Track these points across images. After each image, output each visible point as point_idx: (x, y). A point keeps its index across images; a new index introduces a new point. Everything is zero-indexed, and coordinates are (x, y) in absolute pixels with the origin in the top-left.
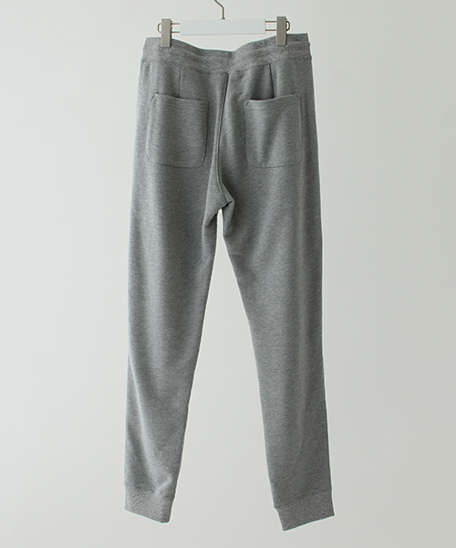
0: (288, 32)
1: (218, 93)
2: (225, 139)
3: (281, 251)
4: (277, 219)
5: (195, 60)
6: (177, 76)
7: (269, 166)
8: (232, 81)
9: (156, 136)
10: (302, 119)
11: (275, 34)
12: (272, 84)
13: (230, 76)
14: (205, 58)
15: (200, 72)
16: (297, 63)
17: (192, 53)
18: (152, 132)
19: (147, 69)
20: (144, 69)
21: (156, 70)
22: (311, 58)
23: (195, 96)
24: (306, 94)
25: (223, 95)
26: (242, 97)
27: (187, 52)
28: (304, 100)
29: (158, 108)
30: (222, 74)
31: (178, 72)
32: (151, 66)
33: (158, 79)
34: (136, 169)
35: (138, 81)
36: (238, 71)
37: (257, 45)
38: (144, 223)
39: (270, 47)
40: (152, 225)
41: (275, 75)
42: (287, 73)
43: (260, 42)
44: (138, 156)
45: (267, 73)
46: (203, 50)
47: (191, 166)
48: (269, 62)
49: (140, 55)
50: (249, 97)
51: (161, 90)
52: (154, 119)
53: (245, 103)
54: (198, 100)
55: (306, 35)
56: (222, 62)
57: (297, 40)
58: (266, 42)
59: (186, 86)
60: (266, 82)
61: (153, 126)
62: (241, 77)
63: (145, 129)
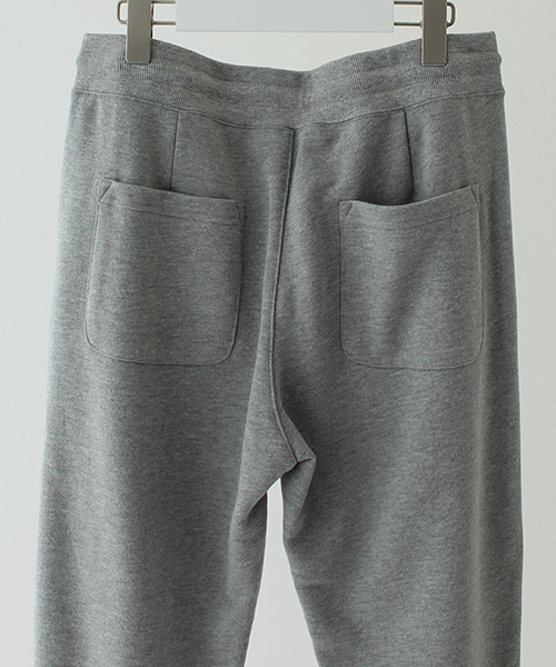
0: (449, 31)
1: (271, 180)
2: (290, 299)
3: (430, 578)
4: (422, 501)
5: (212, 94)
6: (167, 136)
7: (400, 363)
8: (308, 150)
9: (113, 289)
10: (484, 247)
11: (417, 34)
12: (411, 161)
13: (301, 138)
14: (234, 88)
15: (223, 123)
16: (471, 108)
17: (205, 78)
18: (102, 280)
19: (90, 114)
20: (80, 114)
21: (113, 120)
22: (502, 94)
23: (212, 186)
24: (493, 183)
25: (286, 185)
26: (334, 192)
27: (193, 74)
28: (486, 198)
29: (120, 217)
30: (280, 130)
31: (170, 126)
32: (100, 109)
33: (119, 144)
34: (57, 368)
35: (62, 144)
36: (323, 125)
37: (372, 61)
38: (80, 505)
39: (407, 68)
40: (101, 513)
41: (418, 138)
42: (450, 133)
43: (381, 55)
44: (65, 336)
45: (398, 132)
46: (231, 68)
47: (200, 360)
48: (403, 104)
49: (69, 77)
50: (353, 193)
51: (127, 172)
52: (108, 246)
53: (343, 207)
54: (222, 196)
55: (491, 37)
56: (278, 100)
57: (470, 50)
58: (394, 55)
59: (192, 163)
60: (396, 155)
61: (104, 263)
62: (330, 141)
63: (84, 269)
